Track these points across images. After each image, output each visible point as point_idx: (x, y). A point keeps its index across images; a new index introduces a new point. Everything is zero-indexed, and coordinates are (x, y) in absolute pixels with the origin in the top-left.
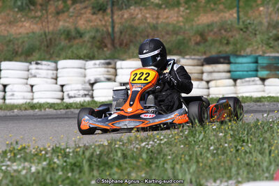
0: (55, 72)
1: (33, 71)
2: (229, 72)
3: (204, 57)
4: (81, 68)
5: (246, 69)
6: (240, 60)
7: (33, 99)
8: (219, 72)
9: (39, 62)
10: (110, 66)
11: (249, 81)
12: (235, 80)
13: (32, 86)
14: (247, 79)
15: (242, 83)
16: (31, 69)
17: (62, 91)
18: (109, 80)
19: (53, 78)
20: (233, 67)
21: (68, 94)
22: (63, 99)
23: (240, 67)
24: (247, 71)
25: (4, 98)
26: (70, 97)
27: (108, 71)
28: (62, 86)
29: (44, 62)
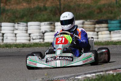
0: (26, 27)
1: (16, 27)
2: (107, 27)
3: (96, 20)
4: (38, 26)
5: (115, 26)
6: (113, 22)
7: (16, 40)
8: (102, 28)
9: (19, 23)
10: (52, 25)
11: (117, 32)
12: (110, 32)
13: (16, 34)
14: (116, 31)
15: (114, 33)
16: (15, 26)
17: (30, 36)
18: (51, 31)
19: (25, 30)
20: (109, 25)
21: (32, 38)
22: (30, 40)
23: (113, 25)
24: (116, 27)
25: (3, 40)
26: (33, 39)
27: (51, 27)
28: (30, 34)
29: (21, 23)
